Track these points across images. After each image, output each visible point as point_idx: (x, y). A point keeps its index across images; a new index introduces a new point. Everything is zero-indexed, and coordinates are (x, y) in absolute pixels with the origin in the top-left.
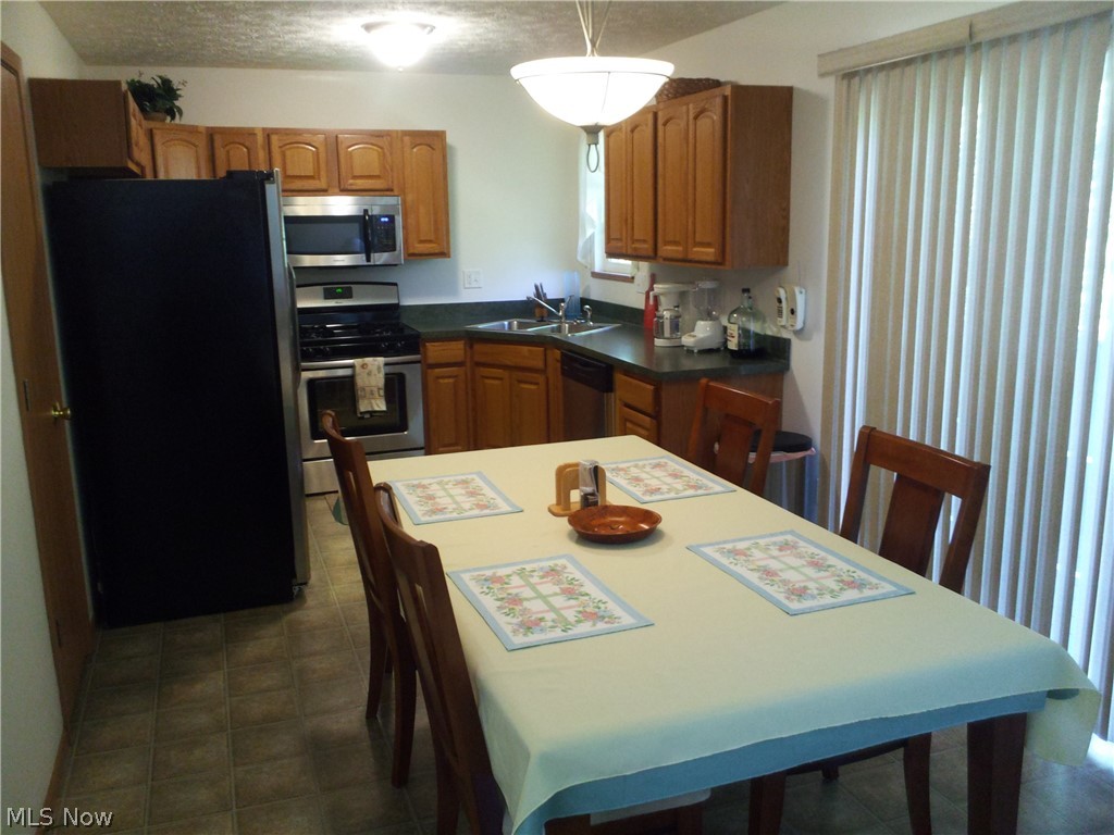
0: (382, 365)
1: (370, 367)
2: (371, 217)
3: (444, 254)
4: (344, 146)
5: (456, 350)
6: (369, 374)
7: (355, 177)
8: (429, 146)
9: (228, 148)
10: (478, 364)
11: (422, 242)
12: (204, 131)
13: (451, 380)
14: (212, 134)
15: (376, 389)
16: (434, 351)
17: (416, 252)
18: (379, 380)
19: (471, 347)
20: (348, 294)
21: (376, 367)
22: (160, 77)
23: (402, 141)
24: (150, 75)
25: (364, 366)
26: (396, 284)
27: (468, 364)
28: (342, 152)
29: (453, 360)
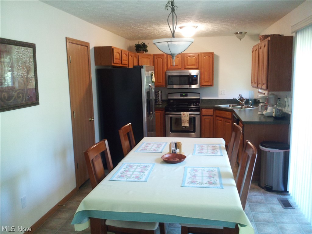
0: (188, 114)
1: (185, 115)
2: (191, 76)
3: (212, 85)
4: (186, 57)
5: (211, 112)
6: (185, 116)
7: (188, 65)
8: (209, 56)
9: (157, 59)
10: (217, 116)
11: (205, 82)
12: (152, 55)
13: (209, 120)
14: (154, 55)
15: (186, 121)
16: (204, 112)
17: (204, 85)
18: (188, 118)
19: (215, 111)
20: (186, 96)
21: (187, 115)
22: (143, 43)
23: (201, 55)
24: (140, 42)
25: (184, 114)
26: (199, 93)
27: (214, 116)
28: (185, 59)
29: (210, 114)
